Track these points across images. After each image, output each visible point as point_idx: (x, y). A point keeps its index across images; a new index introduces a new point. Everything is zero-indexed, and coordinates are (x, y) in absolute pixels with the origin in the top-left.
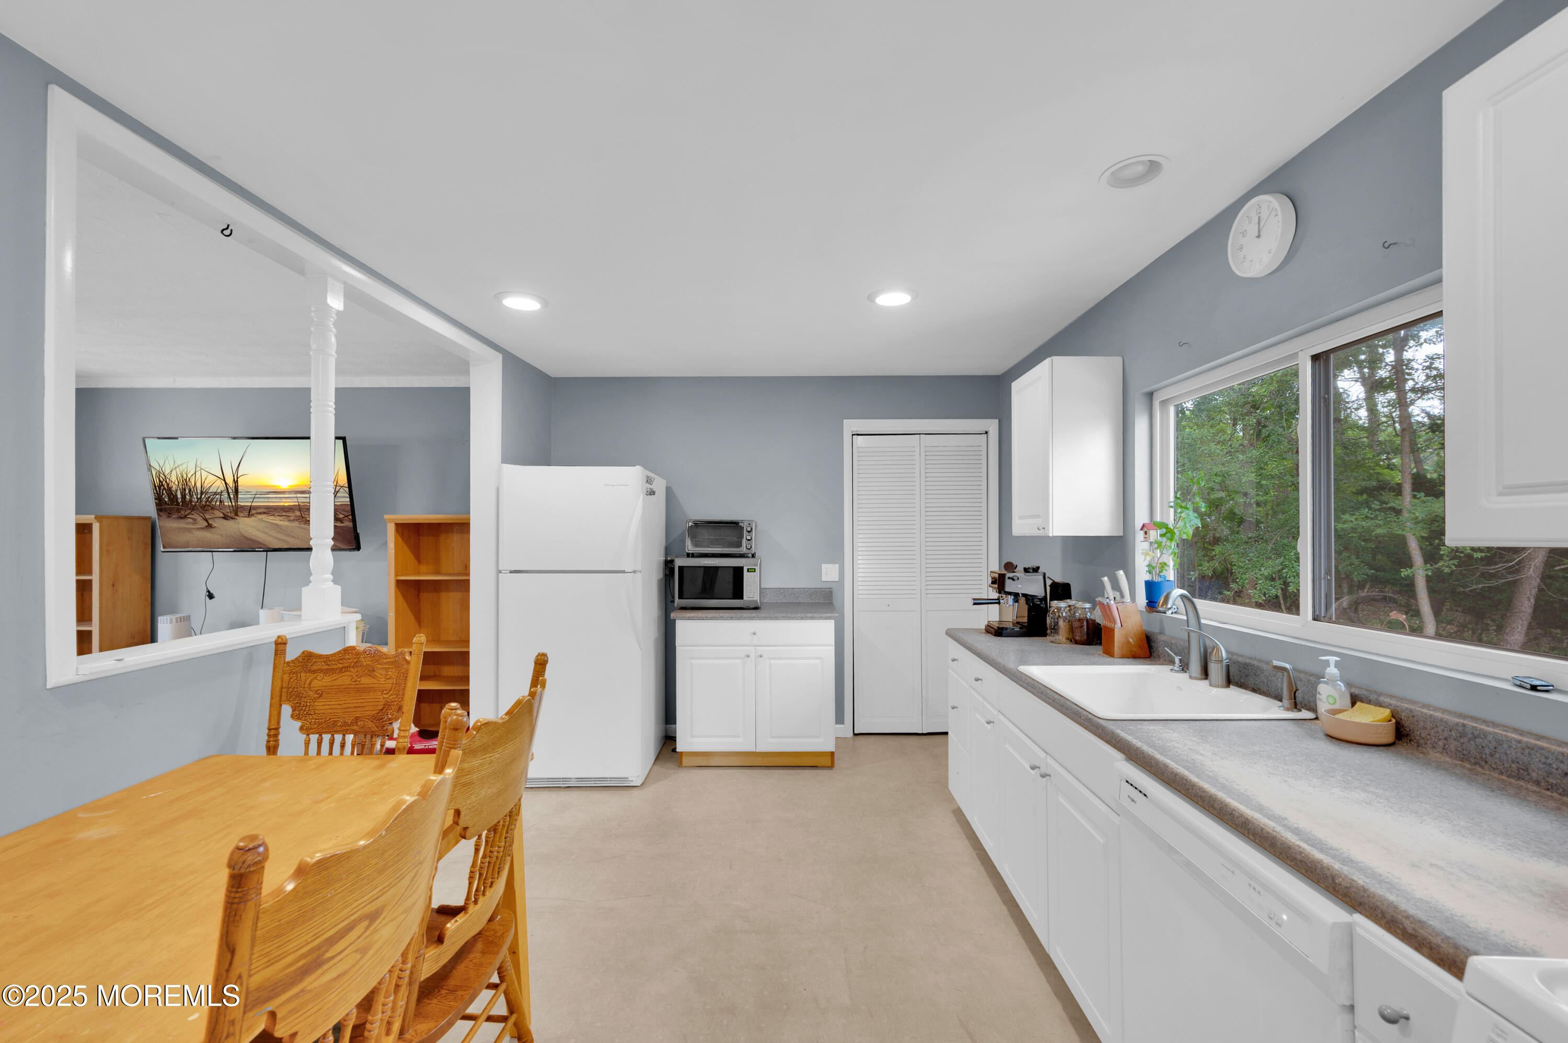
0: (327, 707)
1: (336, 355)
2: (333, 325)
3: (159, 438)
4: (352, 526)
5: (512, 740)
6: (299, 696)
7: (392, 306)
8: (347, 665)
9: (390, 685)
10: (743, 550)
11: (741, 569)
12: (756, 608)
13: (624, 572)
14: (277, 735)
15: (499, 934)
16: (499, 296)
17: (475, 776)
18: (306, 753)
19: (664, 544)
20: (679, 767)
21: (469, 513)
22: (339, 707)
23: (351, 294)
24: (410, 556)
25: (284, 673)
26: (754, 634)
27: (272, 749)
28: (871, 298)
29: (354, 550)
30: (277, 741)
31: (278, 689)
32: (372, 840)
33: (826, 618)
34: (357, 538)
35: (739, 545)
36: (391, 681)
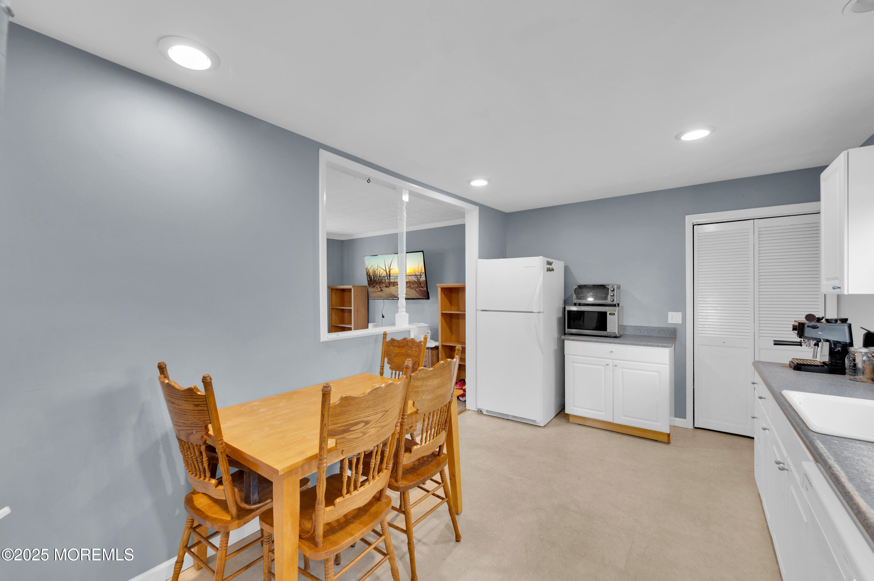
0: (398, 361)
1: (406, 220)
2: (405, 208)
3: (372, 256)
4: (426, 290)
5: (436, 378)
6: (390, 355)
7: (426, 195)
8: (404, 345)
9: (416, 355)
10: (609, 301)
11: (606, 313)
12: (616, 337)
13: (533, 312)
14: (383, 369)
15: (440, 461)
16: (469, 181)
17: (419, 389)
18: (392, 377)
19: (563, 297)
20: (568, 422)
21: (465, 283)
22: (401, 361)
23: (412, 194)
24: (447, 302)
25: (386, 346)
26: (612, 352)
27: (382, 374)
28: (678, 137)
29: (426, 299)
30: (383, 371)
31: (384, 351)
32: (363, 396)
33: (664, 347)
34: (428, 293)
35: (606, 298)
36: (417, 353)
